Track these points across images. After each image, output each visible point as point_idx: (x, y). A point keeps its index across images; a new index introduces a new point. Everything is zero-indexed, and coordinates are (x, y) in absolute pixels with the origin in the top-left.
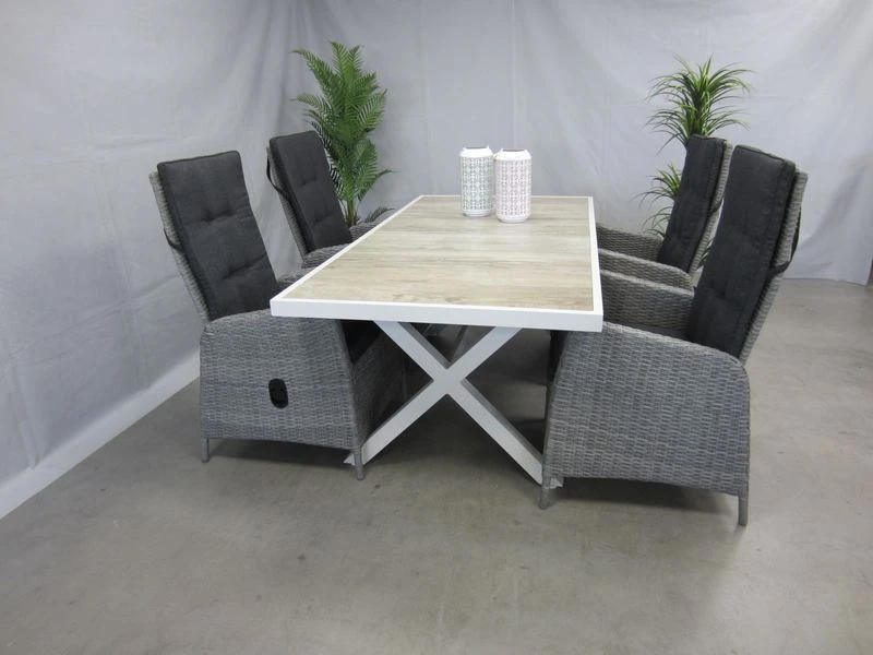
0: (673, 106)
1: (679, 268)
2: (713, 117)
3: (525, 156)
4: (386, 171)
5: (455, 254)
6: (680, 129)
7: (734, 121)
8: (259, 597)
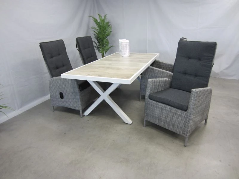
4: (112, 46)
5: (110, 66)
8: (53, 140)
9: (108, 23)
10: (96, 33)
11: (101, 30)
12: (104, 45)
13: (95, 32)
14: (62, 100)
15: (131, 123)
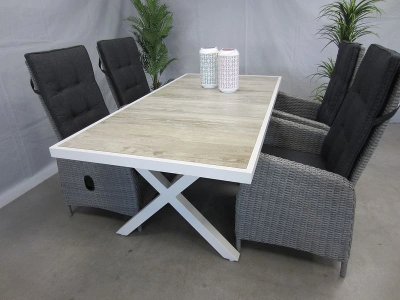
0: (332, 23)
1: (326, 124)
2: (357, 29)
3: (235, 53)
4: (174, 59)
5: (181, 115)
6: (336, 36)
7: (370, 32)
9: (164, 7)
10: (139, 31)
11: (149, 23)
12: (158, 58)
13: (136, 28)
14: (90, 192)
15: (237, 260)
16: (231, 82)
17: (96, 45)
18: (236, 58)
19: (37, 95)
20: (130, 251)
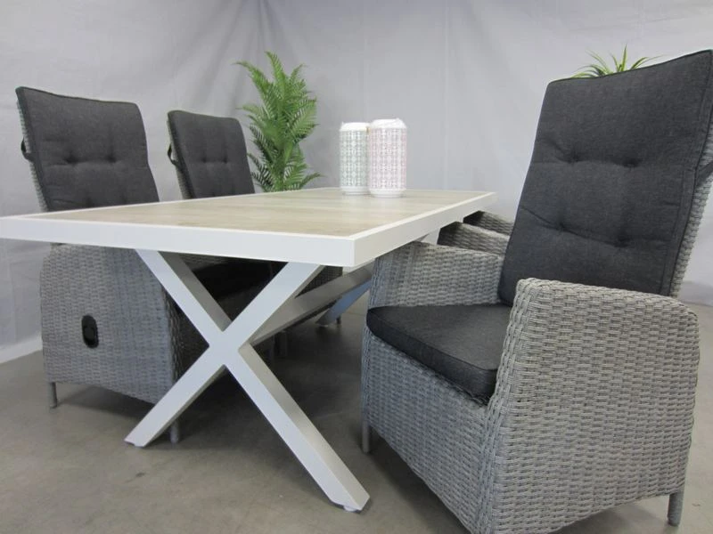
4: (316, 175)
10: (262, 127)
14: (90, 352)
15: (360, 509)
16: (389, 176)
17: (167, 118)
18: (400, 134)
19: (27, 161)
20: (140, 475)
